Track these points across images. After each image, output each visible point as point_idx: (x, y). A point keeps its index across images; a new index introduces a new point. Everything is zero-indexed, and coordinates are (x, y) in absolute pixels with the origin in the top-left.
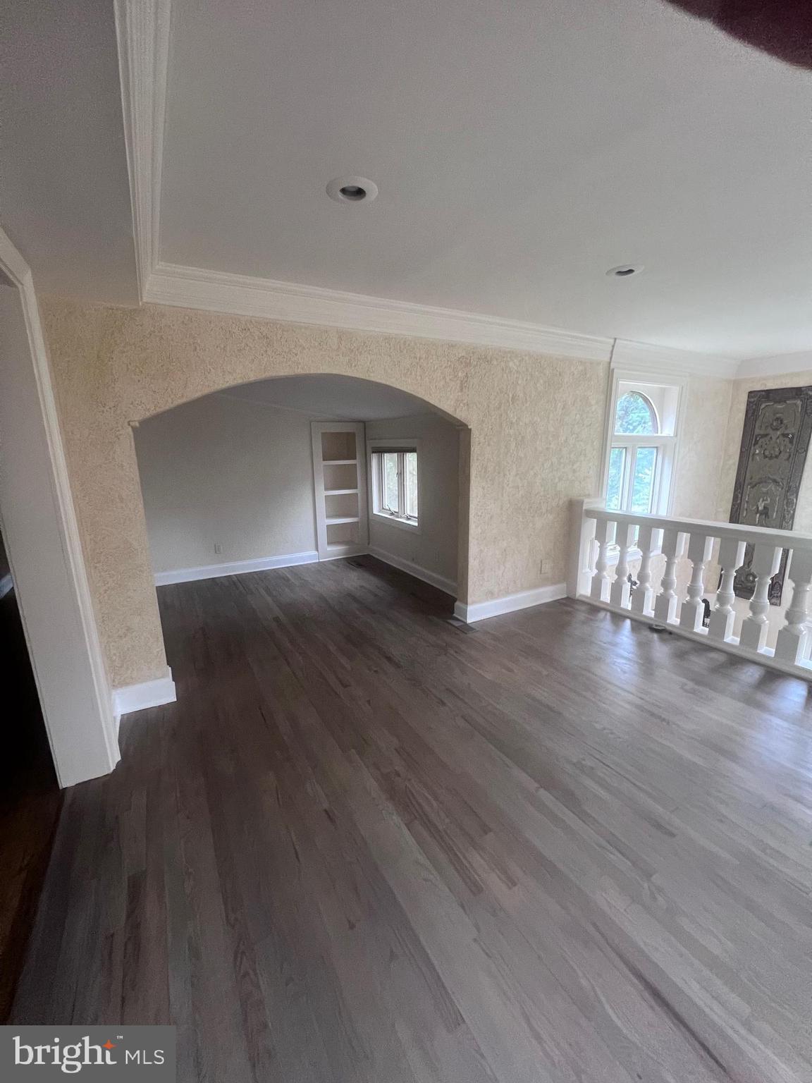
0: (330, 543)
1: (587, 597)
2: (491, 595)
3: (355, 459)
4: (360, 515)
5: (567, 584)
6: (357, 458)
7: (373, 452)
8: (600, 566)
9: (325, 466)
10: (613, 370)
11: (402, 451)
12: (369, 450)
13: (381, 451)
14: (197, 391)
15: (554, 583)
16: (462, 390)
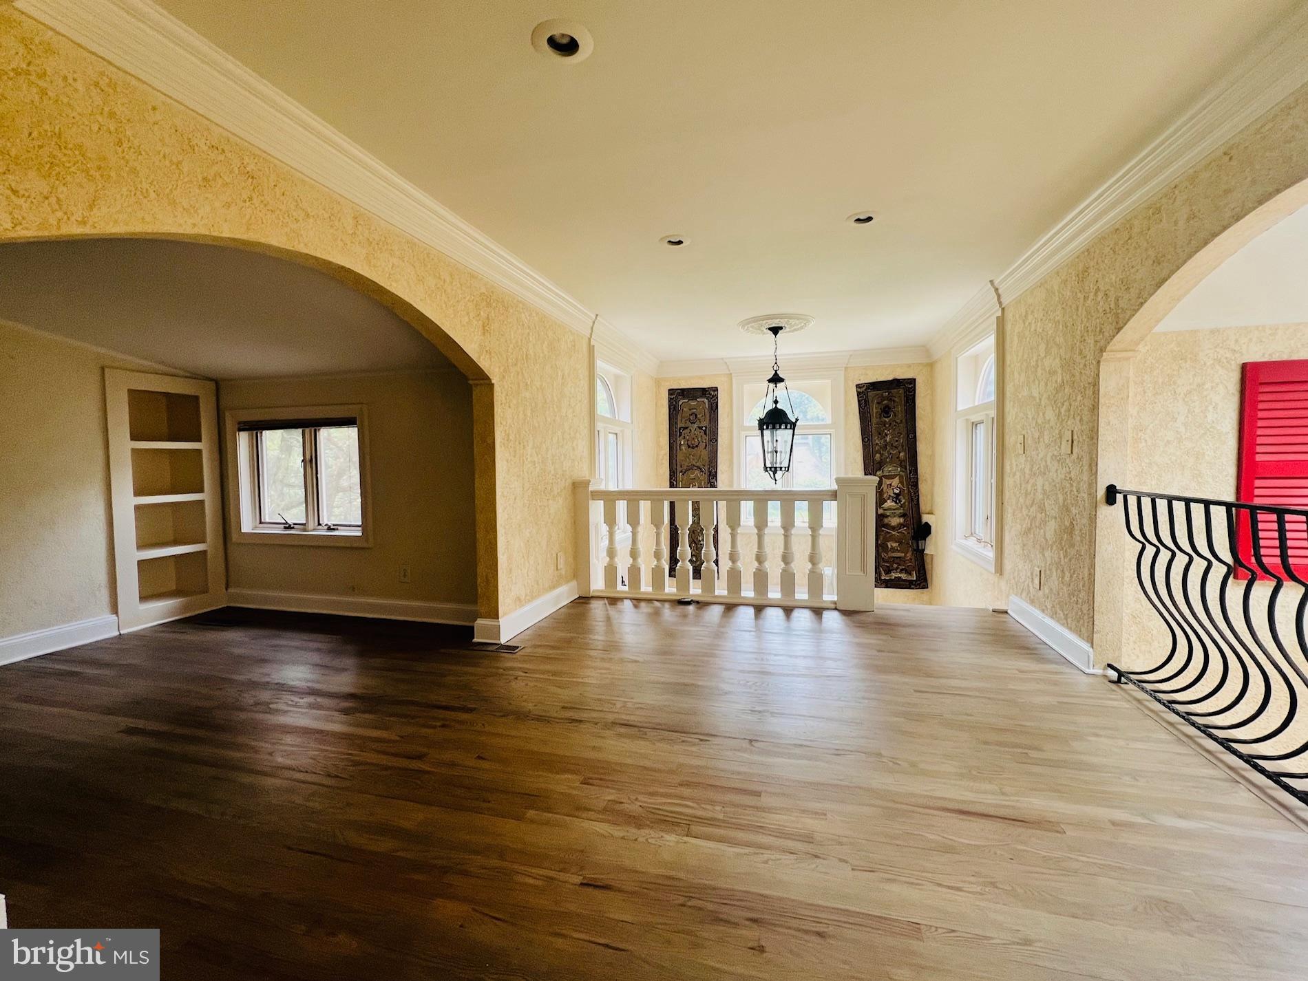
0: (144, 598)
1: (602, 591)
2: (519, 601)
3: (200, 440)
4: (208, 540)
5: (577, 581)
6: (203, 437)
7: (240, 430)
8: (611, 553)
9: (133, 450)
10: (594, 346)
11: (310, 425)
12: (229, 424)
13: (256, 427)
14: (116, 222)
15: (568, 582)
16: (484, 334)
